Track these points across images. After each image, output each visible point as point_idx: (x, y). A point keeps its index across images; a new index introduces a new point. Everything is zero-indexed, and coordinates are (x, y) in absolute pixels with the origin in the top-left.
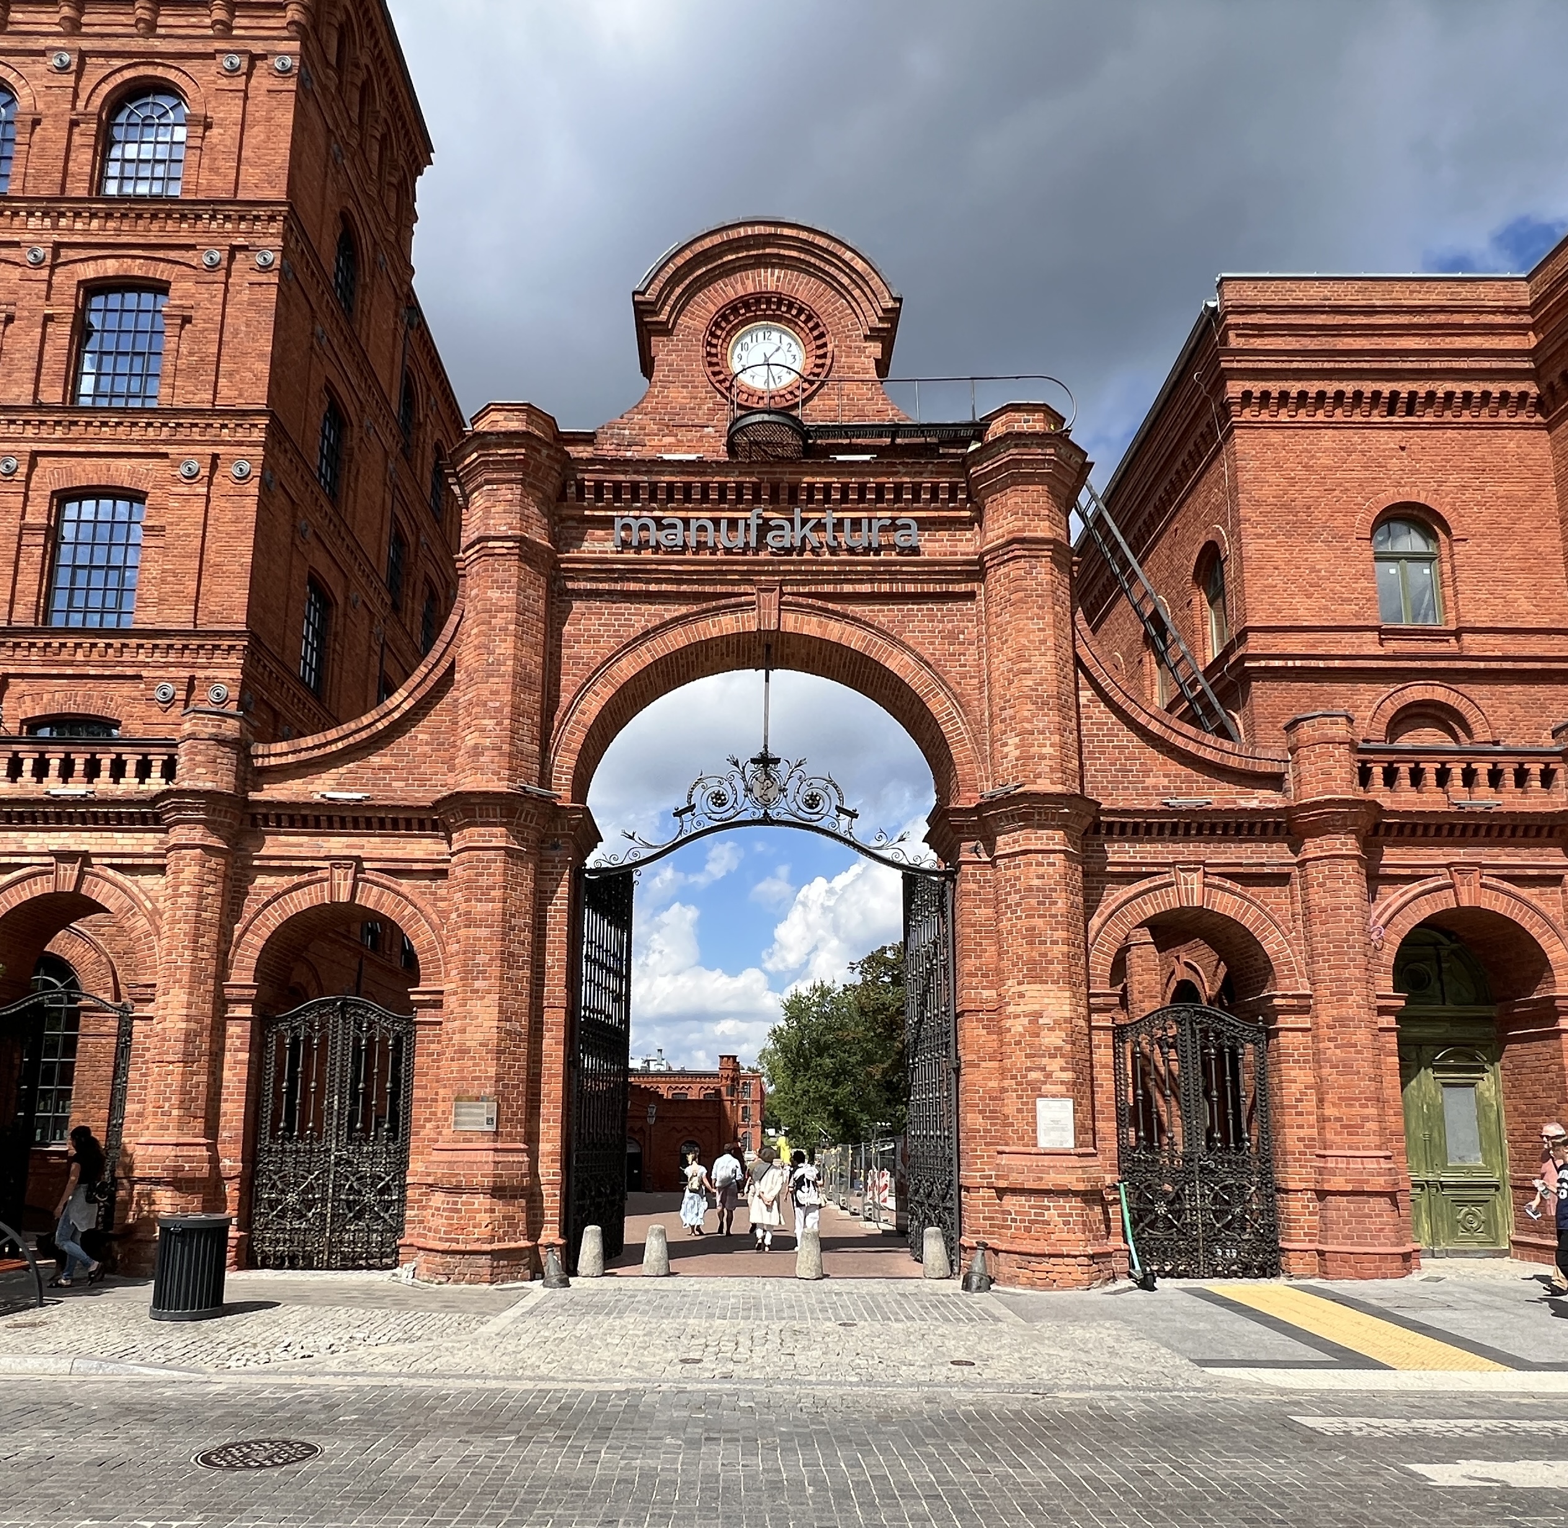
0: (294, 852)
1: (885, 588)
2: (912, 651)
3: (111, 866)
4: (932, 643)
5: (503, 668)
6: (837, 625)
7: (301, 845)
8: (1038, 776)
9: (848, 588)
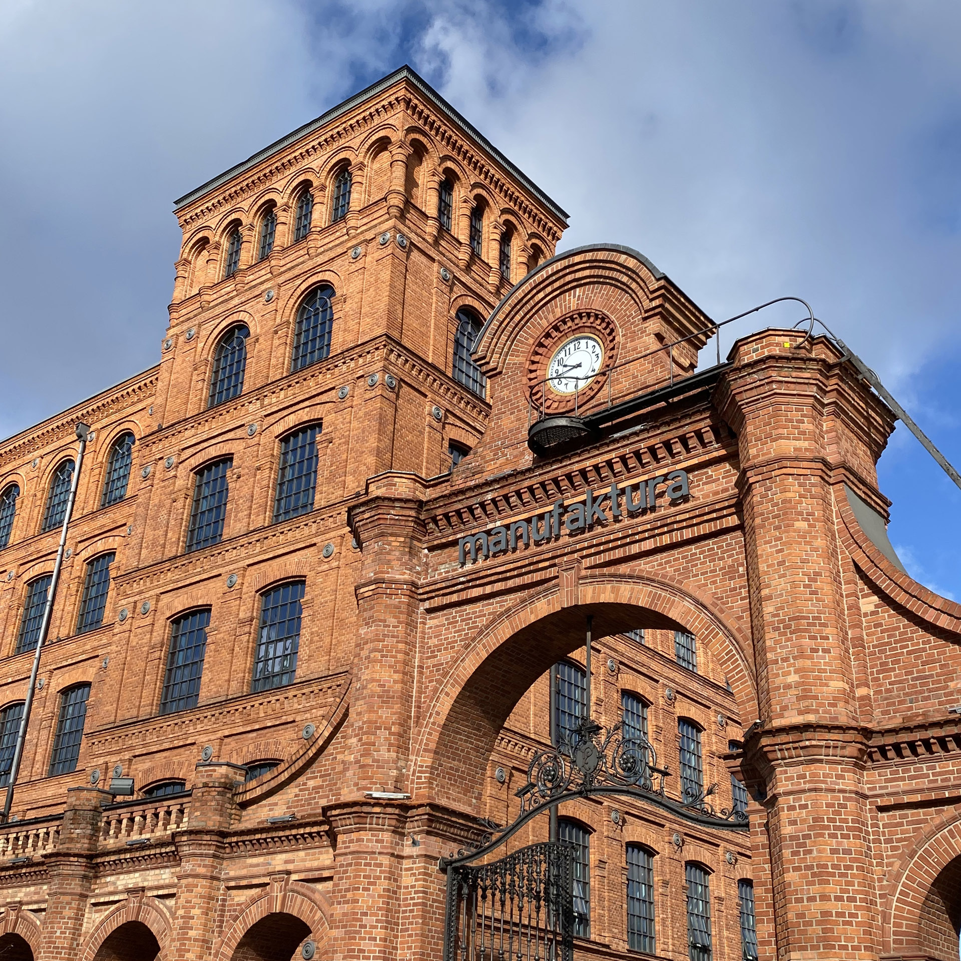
0: (255, 871)
1: (666, 540)
2: (690, 596)
3: (158, 896)
4: (714, 582)
5: (365, 691)
6: (628, 587)
7: (258, 865)
8: (784, 708)
9: (635, 549)
